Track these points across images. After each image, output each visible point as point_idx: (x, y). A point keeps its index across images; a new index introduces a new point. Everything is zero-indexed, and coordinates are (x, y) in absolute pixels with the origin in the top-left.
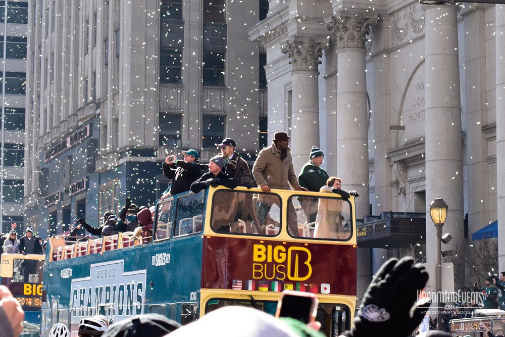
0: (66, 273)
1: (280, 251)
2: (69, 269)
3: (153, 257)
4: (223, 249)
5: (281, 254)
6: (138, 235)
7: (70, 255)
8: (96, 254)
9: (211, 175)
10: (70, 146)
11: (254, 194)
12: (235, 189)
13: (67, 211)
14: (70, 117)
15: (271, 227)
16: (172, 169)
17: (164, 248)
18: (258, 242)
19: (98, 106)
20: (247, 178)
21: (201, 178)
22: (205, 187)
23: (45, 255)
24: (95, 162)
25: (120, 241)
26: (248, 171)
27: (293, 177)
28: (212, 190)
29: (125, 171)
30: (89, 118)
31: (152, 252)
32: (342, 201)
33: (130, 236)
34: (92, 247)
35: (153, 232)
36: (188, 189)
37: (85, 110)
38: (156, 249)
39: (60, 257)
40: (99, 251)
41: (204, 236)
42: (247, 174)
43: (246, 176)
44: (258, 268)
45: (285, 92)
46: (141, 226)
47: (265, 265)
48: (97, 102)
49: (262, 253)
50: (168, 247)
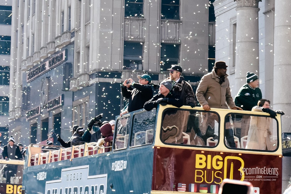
0: (41, 176)
1: (218, 160)
2: (44, 172)
3: (113, 163)
4: (170, 158)
5: (219, 163)
6: (100, 145)
7: (45, 161)
8: (66, 160)
9: (161, 96)
10: (49, 68)
11: (197, 112)
12: (181, 108)
13: (45, 123)
14: (48, 44)
15: (211, 140)
16: (129, 91)
17: (122, 156)
18: (199, 152)
19: (73, 34)
20: (191, 98)
21: (152, 99)
22: (156, 106)
23: (24, 161)
24: (70, 82)
25: (86, 150)
26: (192, 93)
27: (230, 98)
28: (162, 109)
29: (95, 90)
30: (65, 45)
31: (112, 159)
32: (270, 118)
33: (95, 145)
34: (63, 154)
35: (113, 142)
36: (142, 108)
37: (62, 38)
38: (115, 157)
39: (37, 162)
40: (69, 157)
41: (155, 147)
42: (191, 95)
43: (190, 97)
44: (199, 173)
45: (230, 25)
46: (103, 137)
47: (206, 171)
48: (72, 32)
49: (203, 161)
50: (125, 156)
